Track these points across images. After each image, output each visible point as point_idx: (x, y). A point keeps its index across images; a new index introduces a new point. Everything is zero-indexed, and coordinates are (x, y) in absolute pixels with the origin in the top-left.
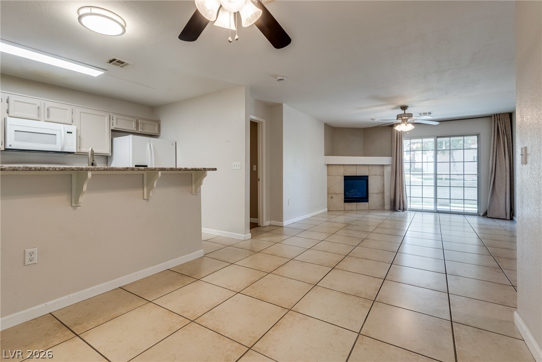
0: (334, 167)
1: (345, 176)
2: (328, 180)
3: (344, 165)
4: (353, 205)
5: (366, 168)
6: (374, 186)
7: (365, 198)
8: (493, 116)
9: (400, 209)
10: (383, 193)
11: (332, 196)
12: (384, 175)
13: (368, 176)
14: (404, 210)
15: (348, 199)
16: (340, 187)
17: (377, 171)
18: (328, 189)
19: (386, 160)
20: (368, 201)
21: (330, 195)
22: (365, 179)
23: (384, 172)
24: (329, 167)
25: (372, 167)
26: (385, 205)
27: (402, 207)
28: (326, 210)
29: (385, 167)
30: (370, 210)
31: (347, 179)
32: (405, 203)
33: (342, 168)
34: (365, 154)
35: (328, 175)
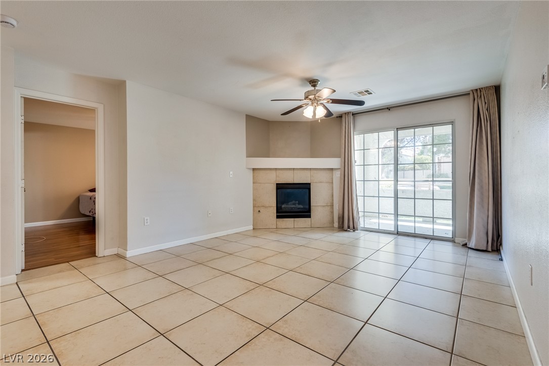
0: (262, 172)
1: (277, 184)
2: (254, 189)
3: (276, 169)
4: (289, 222)
5: (308, 173)
6: (319, 198)
7: (305, 213)
8: (471, 93)
9: (349, 227)
10: (332, 206)
11: (259, 209)
12: (332, 183)
13: (310, 184)
14: (354, 229)
15: (282, 214)
16: (271, 200)
17: (324, 176)
18: (254, 200)
19: (334, 163)
20: (309, 216)
21: (257, 208)
22: (307, 187)
23: (332, 179)
24: (256, 172)
25: (315, 172)
26: (334, 222)
27: (351, 226)
28: (251, 227)
29: (334, 172)
30: (312, 228)
31: (280, 187)
32: (356, 220)
33: (274, 172)
34: (313, 155)
35: (253, 183)
